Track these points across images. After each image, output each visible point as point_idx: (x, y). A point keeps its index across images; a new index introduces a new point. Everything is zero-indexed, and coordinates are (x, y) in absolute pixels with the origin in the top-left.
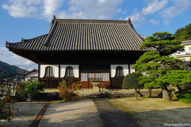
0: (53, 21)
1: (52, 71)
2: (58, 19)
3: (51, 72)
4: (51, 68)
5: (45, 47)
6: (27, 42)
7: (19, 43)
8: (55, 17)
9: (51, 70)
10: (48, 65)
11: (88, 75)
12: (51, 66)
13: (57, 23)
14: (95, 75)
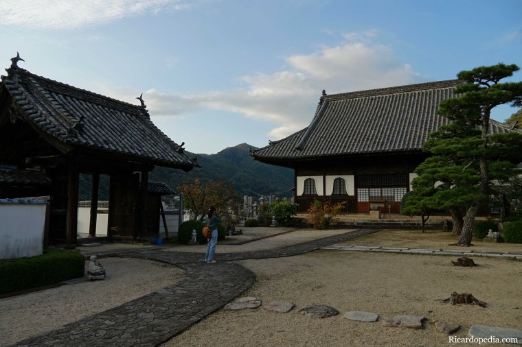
0: (322, 100)
1: (314, 185)
2: (331, 96)
3: (312, 187)
4: (312, 181)
5: (299, 151)
6: (276, 145)
7: (266, 148)
8: (324, 92)
9: (312, 184)
10: (308, 177)
11: (369, 192)
12: (311, 177)
13: (328, 103)
14: (381, 192)
